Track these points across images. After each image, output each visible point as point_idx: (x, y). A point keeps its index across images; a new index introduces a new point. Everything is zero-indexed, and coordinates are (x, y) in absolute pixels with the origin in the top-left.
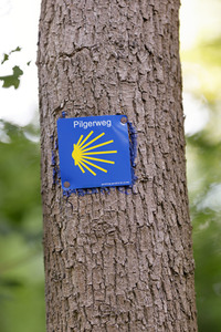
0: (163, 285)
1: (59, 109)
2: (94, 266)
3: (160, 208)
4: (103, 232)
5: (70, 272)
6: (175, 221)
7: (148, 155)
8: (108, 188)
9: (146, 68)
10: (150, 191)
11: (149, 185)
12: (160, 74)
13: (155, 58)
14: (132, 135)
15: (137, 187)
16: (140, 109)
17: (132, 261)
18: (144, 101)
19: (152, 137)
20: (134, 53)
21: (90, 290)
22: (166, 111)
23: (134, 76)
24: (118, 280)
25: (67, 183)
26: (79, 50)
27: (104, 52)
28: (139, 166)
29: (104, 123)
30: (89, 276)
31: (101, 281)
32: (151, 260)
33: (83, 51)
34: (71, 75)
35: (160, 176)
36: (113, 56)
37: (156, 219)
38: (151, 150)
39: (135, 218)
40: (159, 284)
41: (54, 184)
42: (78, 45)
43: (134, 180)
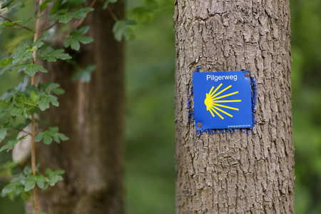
0: (273, 205)
1: (194, 63)
2: (220, 189)
3: (273, 144)
4: (228, 164)
5: (200, 192)
6: (283, 152)
7: (265, 102)
8: (233, 129)
9: (265, 29)
10: (266, 132)
11: (266, 127)
12: (276, 32)
13: (272, 20)
14: (253, 87)
15: (256, 128)
16: (260, 65)
17: (250, 186)
18: (263, 57)
19: (269, 87)
20: (257, 18)
21: (216, 208)
22: (279, 63)
23: (257, 38)
24: (239, 201)
25: (200, 124)
26: (212, 15)
27: (233, 18)
28: (258, 112)
29: (231, 77)
30: (215, 197)
31: (225, 201)
32: (265, 185)
33: (215, 17)
34: (205, 37)
35: (274, 118)
36: (240, 21)
37: (270, 153)
38: (267, 98)
39: (254, 154)
40: (271, 204)
41: (189, 123)
42: (212, 12)
43: (254, 123)
